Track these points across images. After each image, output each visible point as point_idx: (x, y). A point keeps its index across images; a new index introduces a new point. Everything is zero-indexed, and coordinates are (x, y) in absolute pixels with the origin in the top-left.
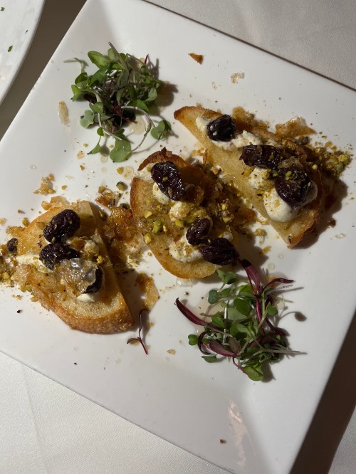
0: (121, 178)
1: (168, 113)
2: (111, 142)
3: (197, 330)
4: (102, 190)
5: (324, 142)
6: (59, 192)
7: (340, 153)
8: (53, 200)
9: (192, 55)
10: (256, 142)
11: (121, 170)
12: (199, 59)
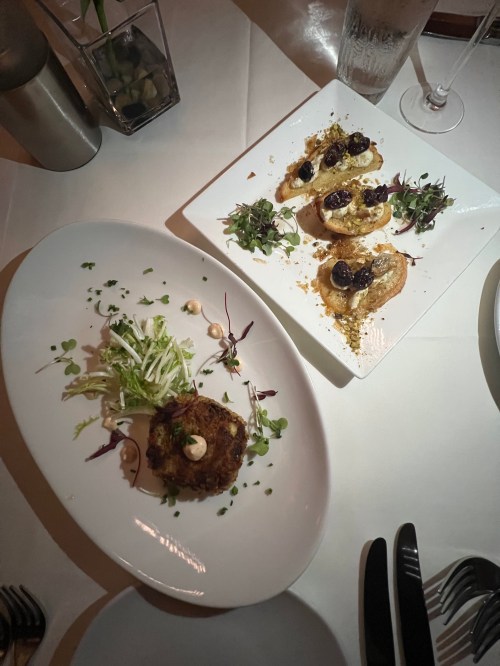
0: (310, 244)
1: (277, 207)
2: (285, 243)
3: (414, 229)
4: (315, 257)
5: (323, 133)
6: (309, 282)
7: (332, 129)
8: (313, 285)
9: (249, 177)
10: (321, 156)
11: (305, 242)
12: (253, 175)
